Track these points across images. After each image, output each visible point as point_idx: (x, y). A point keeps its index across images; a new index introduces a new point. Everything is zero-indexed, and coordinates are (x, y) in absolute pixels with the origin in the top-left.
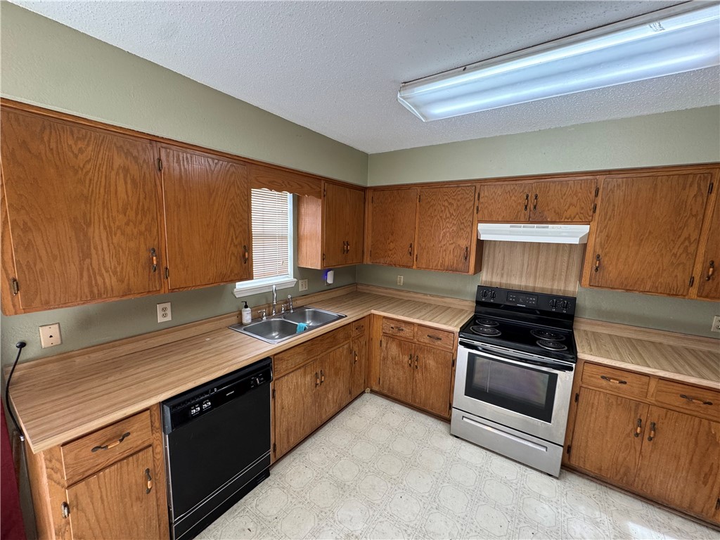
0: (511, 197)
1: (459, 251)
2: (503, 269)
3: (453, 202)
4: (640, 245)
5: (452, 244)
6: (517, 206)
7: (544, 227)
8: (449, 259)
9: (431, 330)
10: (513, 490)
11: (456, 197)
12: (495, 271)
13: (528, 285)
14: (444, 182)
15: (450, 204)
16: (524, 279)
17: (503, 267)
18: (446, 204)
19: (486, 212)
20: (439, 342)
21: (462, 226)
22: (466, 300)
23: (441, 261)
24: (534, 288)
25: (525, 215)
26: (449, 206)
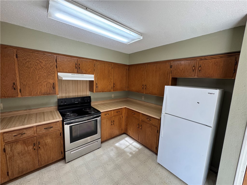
0: (70, 63)
1: (49, 85)
2: (66, 91)
3: (42, 61)
4: (104, 80)
5: (45, 82)
6: (73, 67)
7: (82, 75)
8: (44, 89)
9: (45, 125)
10: (96, 160)
11: (44, 59)
12: (63, 92)
13: (76, 95)
14: (35, 50)
15: (40, 62)
16: (74, 93)
17: (66, 90)
18: (38, 62)
19: (61, 68)
20: (52, 129)
21: (49, 73)
22: (52, 107)
23: (39, 91)
24: (78, 96)
25: (76, 70)
26: (40, 63)
